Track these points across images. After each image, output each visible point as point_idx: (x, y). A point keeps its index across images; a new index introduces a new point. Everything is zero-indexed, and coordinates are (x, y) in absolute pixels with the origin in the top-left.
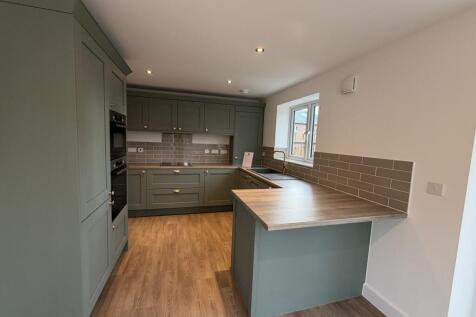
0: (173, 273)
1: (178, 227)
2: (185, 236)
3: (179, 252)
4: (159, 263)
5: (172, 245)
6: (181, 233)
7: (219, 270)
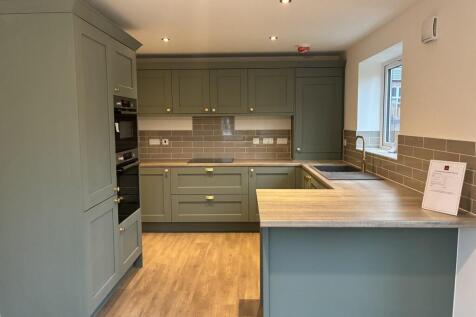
0: (188, 295)
1: (209, 247)
2: (215, 257)
3: (202, 273)
4: (175, 283)
5: (195, 266)
6: (210, 253)
7: (246, 297)
